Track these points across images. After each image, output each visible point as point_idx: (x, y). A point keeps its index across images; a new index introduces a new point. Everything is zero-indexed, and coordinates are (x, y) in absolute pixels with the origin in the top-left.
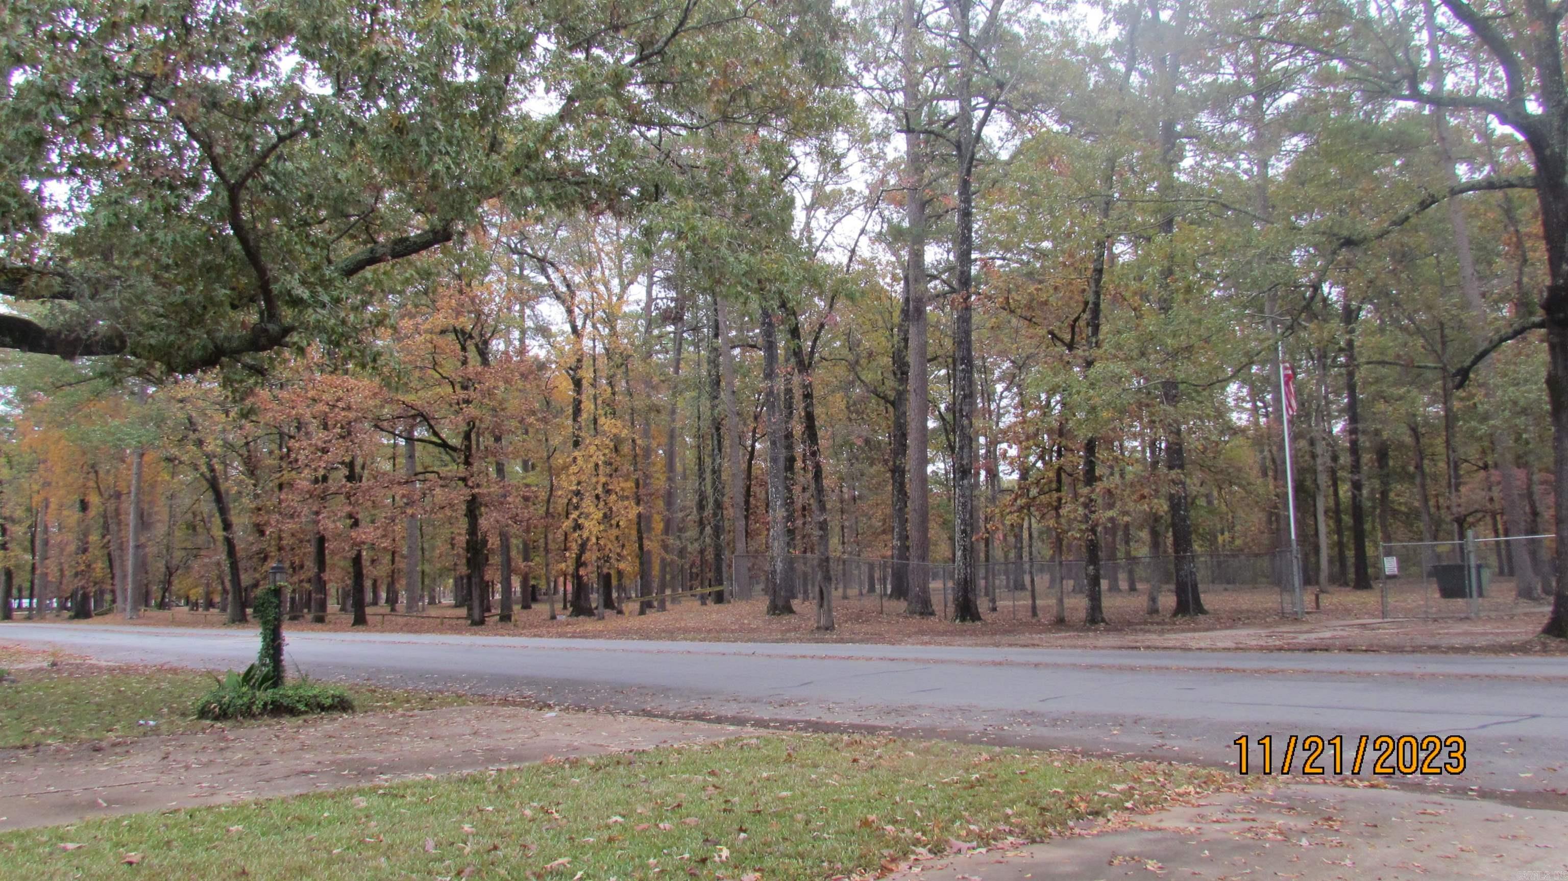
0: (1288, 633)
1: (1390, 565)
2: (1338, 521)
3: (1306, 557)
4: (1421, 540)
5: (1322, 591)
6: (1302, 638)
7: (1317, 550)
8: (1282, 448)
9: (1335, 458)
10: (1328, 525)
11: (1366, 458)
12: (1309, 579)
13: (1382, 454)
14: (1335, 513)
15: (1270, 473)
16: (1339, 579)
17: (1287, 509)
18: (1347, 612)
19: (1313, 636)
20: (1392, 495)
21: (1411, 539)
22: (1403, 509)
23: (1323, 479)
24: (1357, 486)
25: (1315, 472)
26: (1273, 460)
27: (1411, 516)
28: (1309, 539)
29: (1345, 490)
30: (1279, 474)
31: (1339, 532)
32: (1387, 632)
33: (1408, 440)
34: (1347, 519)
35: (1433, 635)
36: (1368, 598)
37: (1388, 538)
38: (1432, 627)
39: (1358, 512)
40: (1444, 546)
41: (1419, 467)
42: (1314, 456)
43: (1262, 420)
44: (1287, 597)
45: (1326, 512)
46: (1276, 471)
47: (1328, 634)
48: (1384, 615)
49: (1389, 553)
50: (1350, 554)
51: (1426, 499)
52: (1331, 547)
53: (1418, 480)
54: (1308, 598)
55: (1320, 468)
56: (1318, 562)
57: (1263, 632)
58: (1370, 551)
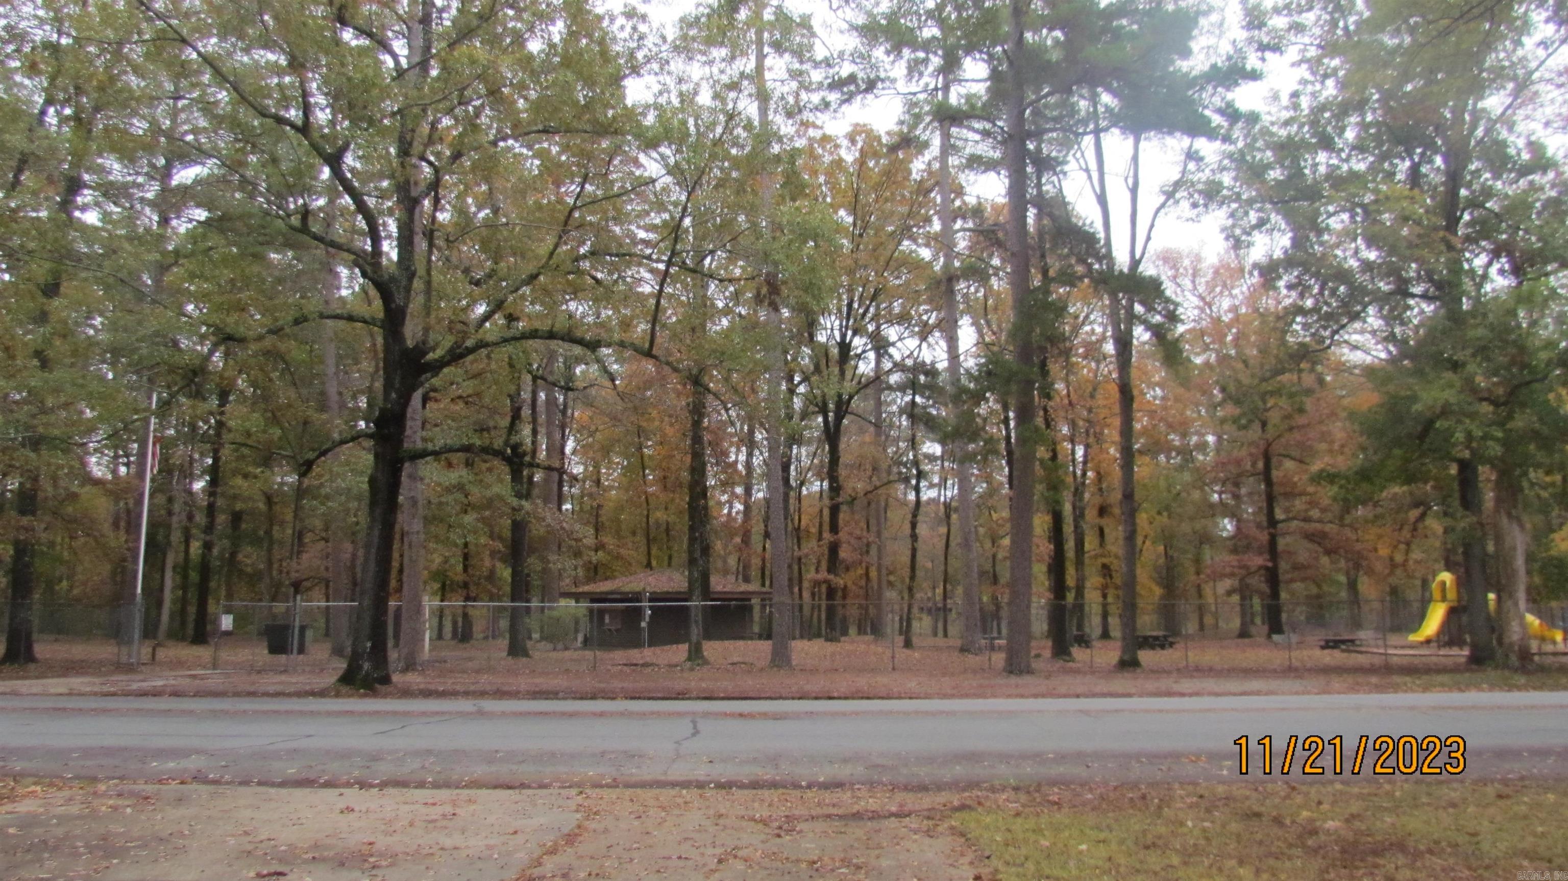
0: (121, 681)
1: (227, 622)
2: (185, 577)
3: (147, 610)
4: (260, 600)
5: (159, 645)
6: (135, 686)
7: (159, 604)
8: (139, 502)
9: (190, 517)
10: (174, 580)
11: (222, 519)
12: (150, 631)
13: (237, 518)
14: (183, 569)
15: (123, 524)
16: (177, 635)
17: (137, 563)
18: (179, 664)
19: (145, 684)
20: (240, 557)
21: (252, 600)
22: (249, 570)
23: (176, 537)
24: (208, 546)
25: (169, 527)
26: (128, 512)
27: (254, 578)
28: (153, 593)
29: (196, 547)
30: (132, 527)
31: (184, 587)
32: (215, 680)
33: (262, 506)
34: (194, 576)
35: (253, 683)
36: (203, 652)
37: (230, 596)
38: (254, 677)
39: (205, 569)
40: (280, 607)
41: (268, 533)
42: (170, 513)
43: (123, 470)
44: (124, 650)
45: (174, 568)
46: (129, 523)
47: (160, 683)
48: (215, 667)
49: (228, 612)
50: (192, 610)
51: (270, 563)
52: (174, 602)
53: (265, 545)
54: (146, 651)
55: (175, 525)
56: (159, 615)
57: (97, 680)
58: (212, 608)
